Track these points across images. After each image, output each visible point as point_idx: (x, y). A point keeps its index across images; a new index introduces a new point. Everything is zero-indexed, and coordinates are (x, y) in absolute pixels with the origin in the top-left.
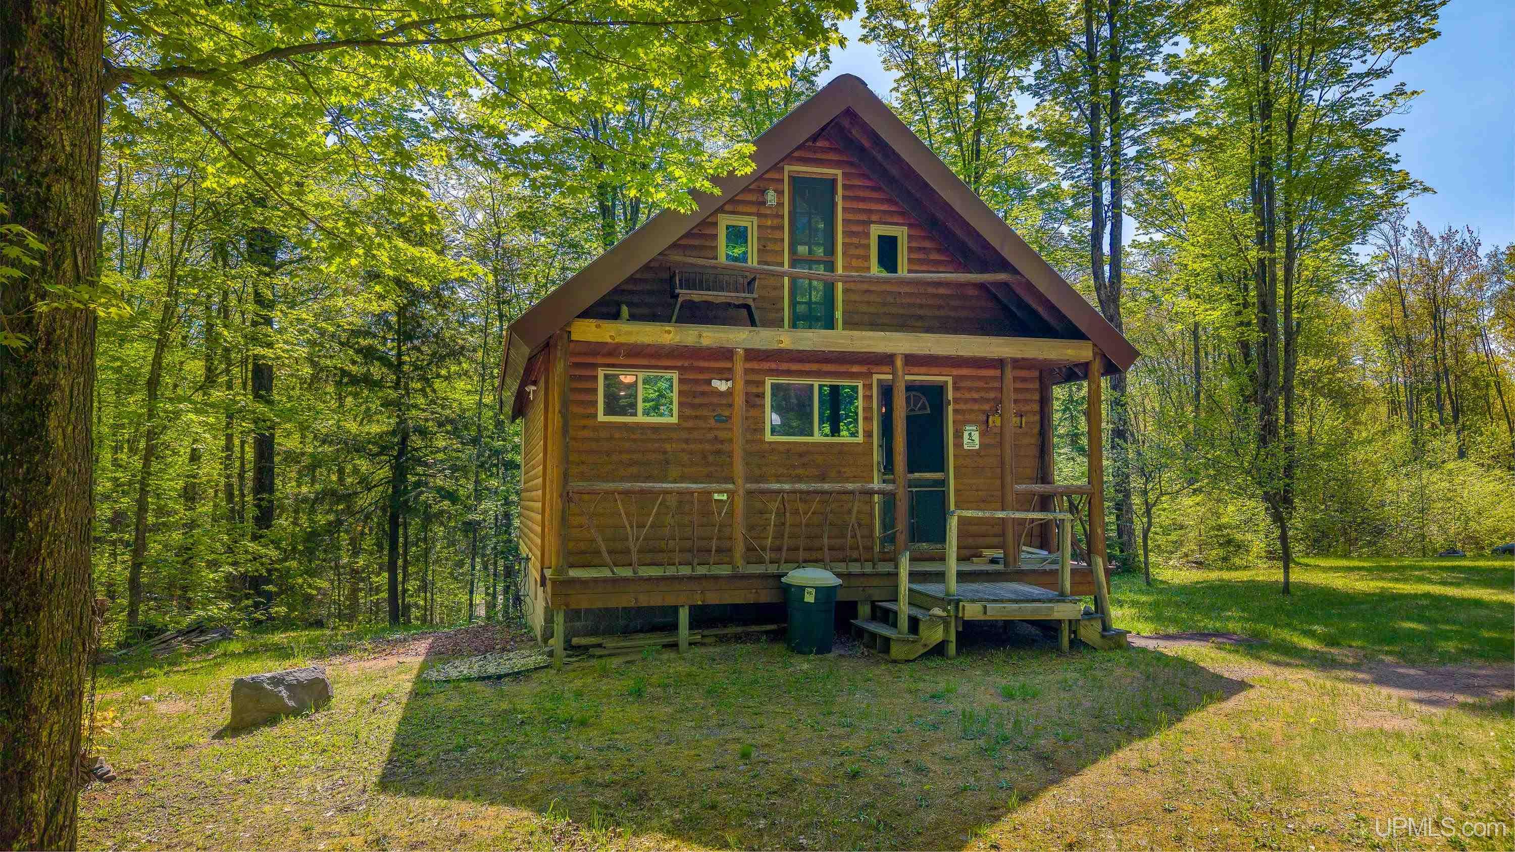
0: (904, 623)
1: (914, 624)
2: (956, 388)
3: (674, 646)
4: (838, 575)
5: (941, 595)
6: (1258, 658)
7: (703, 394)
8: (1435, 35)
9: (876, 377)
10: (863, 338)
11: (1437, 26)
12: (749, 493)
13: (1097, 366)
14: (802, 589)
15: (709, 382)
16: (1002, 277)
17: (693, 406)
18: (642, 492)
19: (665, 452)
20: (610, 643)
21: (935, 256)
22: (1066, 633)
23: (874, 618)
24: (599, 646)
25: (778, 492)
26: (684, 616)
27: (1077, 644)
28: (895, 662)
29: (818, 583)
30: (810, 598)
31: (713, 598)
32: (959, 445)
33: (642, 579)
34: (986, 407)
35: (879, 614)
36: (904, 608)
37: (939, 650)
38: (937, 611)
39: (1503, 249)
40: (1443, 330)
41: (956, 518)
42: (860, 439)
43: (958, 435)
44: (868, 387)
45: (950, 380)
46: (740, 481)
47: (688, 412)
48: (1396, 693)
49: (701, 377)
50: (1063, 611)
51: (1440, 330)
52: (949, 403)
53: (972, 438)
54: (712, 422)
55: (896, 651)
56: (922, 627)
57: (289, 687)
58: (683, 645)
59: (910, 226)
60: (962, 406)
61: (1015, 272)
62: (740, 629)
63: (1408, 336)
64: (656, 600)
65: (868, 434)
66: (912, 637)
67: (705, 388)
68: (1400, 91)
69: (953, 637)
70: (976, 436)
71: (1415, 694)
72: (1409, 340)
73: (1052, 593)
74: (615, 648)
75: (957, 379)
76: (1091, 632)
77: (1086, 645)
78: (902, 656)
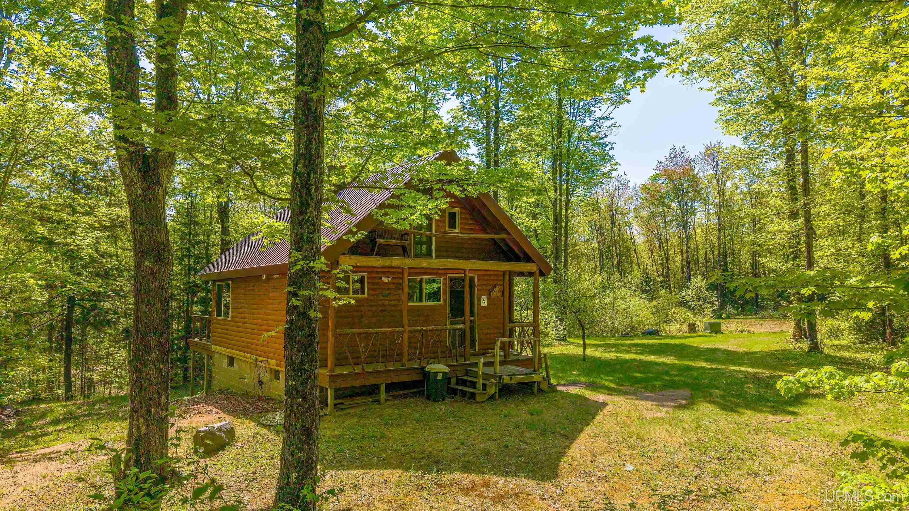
0: (480, 386)
1: (484, 386)
2: (478, 280)
3: (378, 401)
4: (448, 366)
5: (493, 373)
6: (599, 392)
7: (378, 284)
8: (628, 101)
9: (448, 275)
10: (455, 263)
11: (629, 98)
12: (410, 331)
13: (537, 274)
14: (436, 374)
15: (381, 278)
16: (503, 236)
17: (372, 289)
18: (366, 333)
19: (361, 312)
20: (347, 402)
21: (471, 222)
22: (536, 386)
23: (457, 383)
24: (342, 403)
25: (420, 331)
26: (383, 388)
27: (541, 391)
28: (478, 402)
29: (442, 371)
30: (439, 378)
31: (396, 380)
32: (479, 304)
33: (367, 372)
34: (490, 288)
35: (460, 382)
36: (480, 381)
37: (492, 397)
38: (493, 380)
39: (638, 185)
40: (615, 223)
41: (499, 343)
42: (441, 303)
43: (479, 300)
44: (445, 279)
45: (476, 276)
46: (406, 327)
47: (372, 292)
48: (650, 403)
49: (378, 275)
50: (537, 378)
51: (614, 223)
52: (475, 286)
53: (484, 302)
54: (381, 297)
55: (478, 398)
56: (487, 389)
57: (224, 432)
58: (383, 401)
59: (461, 208)
60: (481, 288)
61: (509, 234)
62: (401, 392)
63: (600, 225)
64: (372, 381)
65: (445, 301)
66: (484, 392)
67: (380, 281)
68: (614, 125)
69: (497, 391)
70: (486, 300)
71: (654, 403)
72: (601, 228)
73: (530, 371)
74: (349, 404)
75: (478, 275)
76: (544, 386)
77: (542, 391)
78: (481, 400)
